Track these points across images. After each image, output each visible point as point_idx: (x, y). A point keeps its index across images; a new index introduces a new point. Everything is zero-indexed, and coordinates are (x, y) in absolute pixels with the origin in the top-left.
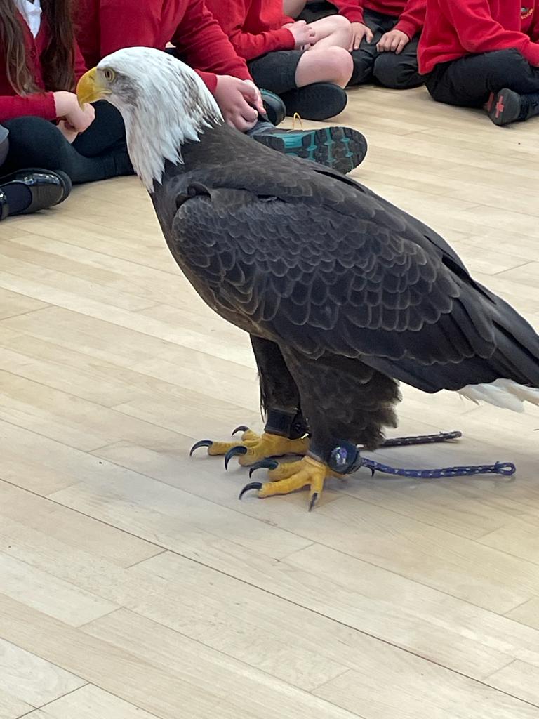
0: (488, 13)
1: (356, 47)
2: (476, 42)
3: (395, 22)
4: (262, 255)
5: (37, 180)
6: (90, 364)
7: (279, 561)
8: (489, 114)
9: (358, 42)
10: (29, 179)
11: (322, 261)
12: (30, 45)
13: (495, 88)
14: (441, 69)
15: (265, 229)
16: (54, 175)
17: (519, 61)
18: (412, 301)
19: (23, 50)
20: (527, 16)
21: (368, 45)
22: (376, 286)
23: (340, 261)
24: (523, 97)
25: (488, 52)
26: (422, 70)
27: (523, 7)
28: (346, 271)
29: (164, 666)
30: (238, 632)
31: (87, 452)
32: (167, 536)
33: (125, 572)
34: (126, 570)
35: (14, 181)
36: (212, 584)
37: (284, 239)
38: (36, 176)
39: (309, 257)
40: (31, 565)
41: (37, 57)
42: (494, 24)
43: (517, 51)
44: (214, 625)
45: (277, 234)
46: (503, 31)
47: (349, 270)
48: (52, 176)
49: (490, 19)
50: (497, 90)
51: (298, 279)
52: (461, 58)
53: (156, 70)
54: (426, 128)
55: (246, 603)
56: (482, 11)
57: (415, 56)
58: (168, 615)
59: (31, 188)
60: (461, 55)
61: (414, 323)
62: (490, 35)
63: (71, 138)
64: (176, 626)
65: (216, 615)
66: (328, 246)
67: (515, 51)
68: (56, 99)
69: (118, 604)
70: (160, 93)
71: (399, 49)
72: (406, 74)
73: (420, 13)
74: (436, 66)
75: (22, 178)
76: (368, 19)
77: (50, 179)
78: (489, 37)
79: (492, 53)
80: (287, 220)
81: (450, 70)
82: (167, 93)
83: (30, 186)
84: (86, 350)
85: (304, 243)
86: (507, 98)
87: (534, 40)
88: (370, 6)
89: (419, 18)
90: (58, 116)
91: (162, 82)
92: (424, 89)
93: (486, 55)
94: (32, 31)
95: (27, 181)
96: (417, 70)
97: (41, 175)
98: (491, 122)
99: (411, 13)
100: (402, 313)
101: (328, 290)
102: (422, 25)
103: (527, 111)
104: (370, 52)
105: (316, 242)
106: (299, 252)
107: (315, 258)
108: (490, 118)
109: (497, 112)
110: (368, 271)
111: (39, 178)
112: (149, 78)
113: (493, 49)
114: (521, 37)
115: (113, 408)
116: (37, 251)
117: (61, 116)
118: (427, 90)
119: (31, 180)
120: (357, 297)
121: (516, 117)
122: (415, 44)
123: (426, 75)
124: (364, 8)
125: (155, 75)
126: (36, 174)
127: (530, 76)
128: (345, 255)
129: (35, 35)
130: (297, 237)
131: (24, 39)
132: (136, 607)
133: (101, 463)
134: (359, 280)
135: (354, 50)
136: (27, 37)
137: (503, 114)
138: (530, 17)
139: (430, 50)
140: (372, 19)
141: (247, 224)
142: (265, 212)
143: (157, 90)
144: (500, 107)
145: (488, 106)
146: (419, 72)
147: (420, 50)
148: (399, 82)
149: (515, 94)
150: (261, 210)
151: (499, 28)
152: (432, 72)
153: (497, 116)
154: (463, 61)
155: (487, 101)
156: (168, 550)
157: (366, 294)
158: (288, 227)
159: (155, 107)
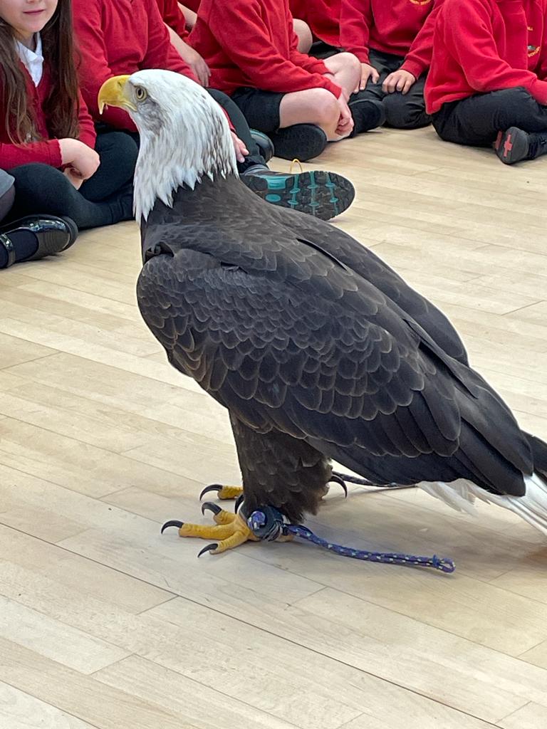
0: (495, 51)
1: (362, 88)
2: (483, 81)
3: (401, 62)
4: (215, 324)
5: (43, 226)
6: (98, 411)
7: (289, 605)
8: (498, 153)
9: (364, 83)
10: (35, 225)
11: (275, 339)
12: (32, 94)
13: (502, 126)
14: (448, 109)
15: (222, 299)
16: (59, 221)
17: (527, 99)
18: (368, 389)
19: (25, 99)
20: (533, 54)
21: (375, 85)
22: (330, 369)
23: (294, 340)
24: (532, 136)
25: (494, 91)
26: (430, 110)
27: (529, 45)
28: (299, 352)
29: (177, 713)
30: (251, 678)
31: (97, 499)
32: (179, 582)
33: (136, 618)
34: (137, 617)
35: (20, 228)
36: (223, 629)
37: (239, 311)
38: (42, 223)
39: (262, 332)
40: (43, 613)
41: (40, 106)
42: (501, 63)
43: (524, 89)
44: (225, 670)
45: (233, 305)
46: (510, 69)
47: (303, 351)
48: (59, 223)
49: (497, 58)
50: (504, 129)
51: (248, 353)
52: (468, 97)
53: (189, 106)
54: (434, 168)
55: (258, 648)
56: (488, 49)
57: (422, 96)
58: (180, 661)
59: (37, 235)
60: (468, 94)
61: (367, 411)
62: (498, 73)
63: (77, 184)
64: (188, 673)
65: (227, 661)
66: (284, 323)
67: (522, 89)
68: (61, 146)
69: (129, 651)
70: (187, 130)
71: (406, 89)
72: (412, 115)
73: (426, 53)
74: (443, 105)
75: (27, 224)
76: (375, 59)
77: (56, 225)
78: (497, 75)
79: (500, 92)
80: (245, 292)
81: (457, 110)
82: (194, 131)
83: (36, 232)
84: (95, 396)
85: (260, 318)
86: (515, 137)
87: (541, 78)
88: (376, 47)
89: (424, 58)
90: (63, 163)
91: (193, 120)
92: (432, 129)
93: (493, 94)
94: (33, 80)
95: (33, 227)
96: (424, 109)
97: (47, 221)
98: (499, 161)
99: (417, 53)
100: (355, 400)
101: (278, 368)
102: (429, 65)
103: (536, 150)
104: (376, 92)
105: (272, 318)
106: (252, 326)
107: (268, 335)
108: (499, 157)
109: (506, 151)
110: (323, 354)
111: (45, 225)
112: (180, 112)
113: (499, 87)
114: (527, 75)
115: (122, 454)
116: (43, 298)
117: (66, 163)
118: (434, 130)
119: (37, 226)
120: (308, 378)
121: (525, 155)
122: (422, 84)
123: (433, 114)
124: (370, 49)
125: (187, 110)
126: (41, 221)
127: (538, 115)
128: (300, 335)
129: (37, 84)
130: (252, 310)
131: (26, 88)
132: (147, 653)
133: (110, 509)
134: (312, 363)
135: (360, 91)
136: (29, 86)
137: (512, 153)
138: (537, 54)
139: (437, 90)
140: (379, 59)
141: (203, 290)
142: (225, 281)
143: (185, 127)
144: (508, 146)
145: (497, 144)
146: (427, 112)
147: (427, 90)
148: (406, 123)
149: (523, 133)
150: (221, 278)
151: (506, 67)
152: (439, 112)
153: (505, 155)
154: (470, 100)
155: (495, 139)
156: (178, 596)
157: (319, 376)
158: (245, 299)
159: (177, 143)
